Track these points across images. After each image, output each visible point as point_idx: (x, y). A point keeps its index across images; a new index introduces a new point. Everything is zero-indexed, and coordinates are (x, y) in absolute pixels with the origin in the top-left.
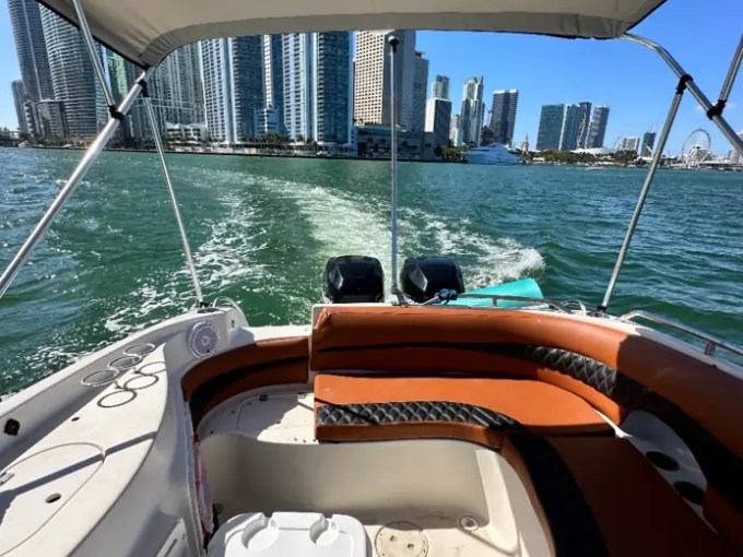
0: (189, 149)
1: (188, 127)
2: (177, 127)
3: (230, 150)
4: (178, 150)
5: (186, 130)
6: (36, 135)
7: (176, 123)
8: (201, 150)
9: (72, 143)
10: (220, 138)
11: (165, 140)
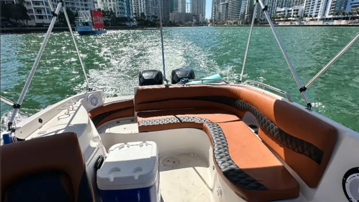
0: (288, 23)
1: (290, 9)
2: (283, 9)
3: (321, 23)
4: (281, 24)
5: (288, 11)
6: (215, 20)
7: (282, 7)
8: (297, 23)
9: (228, 23)
10: (314, 15)
11: (273, 19)
